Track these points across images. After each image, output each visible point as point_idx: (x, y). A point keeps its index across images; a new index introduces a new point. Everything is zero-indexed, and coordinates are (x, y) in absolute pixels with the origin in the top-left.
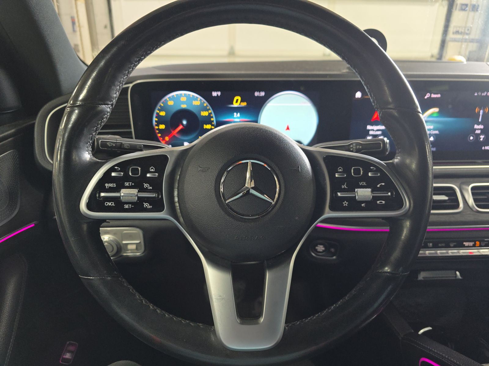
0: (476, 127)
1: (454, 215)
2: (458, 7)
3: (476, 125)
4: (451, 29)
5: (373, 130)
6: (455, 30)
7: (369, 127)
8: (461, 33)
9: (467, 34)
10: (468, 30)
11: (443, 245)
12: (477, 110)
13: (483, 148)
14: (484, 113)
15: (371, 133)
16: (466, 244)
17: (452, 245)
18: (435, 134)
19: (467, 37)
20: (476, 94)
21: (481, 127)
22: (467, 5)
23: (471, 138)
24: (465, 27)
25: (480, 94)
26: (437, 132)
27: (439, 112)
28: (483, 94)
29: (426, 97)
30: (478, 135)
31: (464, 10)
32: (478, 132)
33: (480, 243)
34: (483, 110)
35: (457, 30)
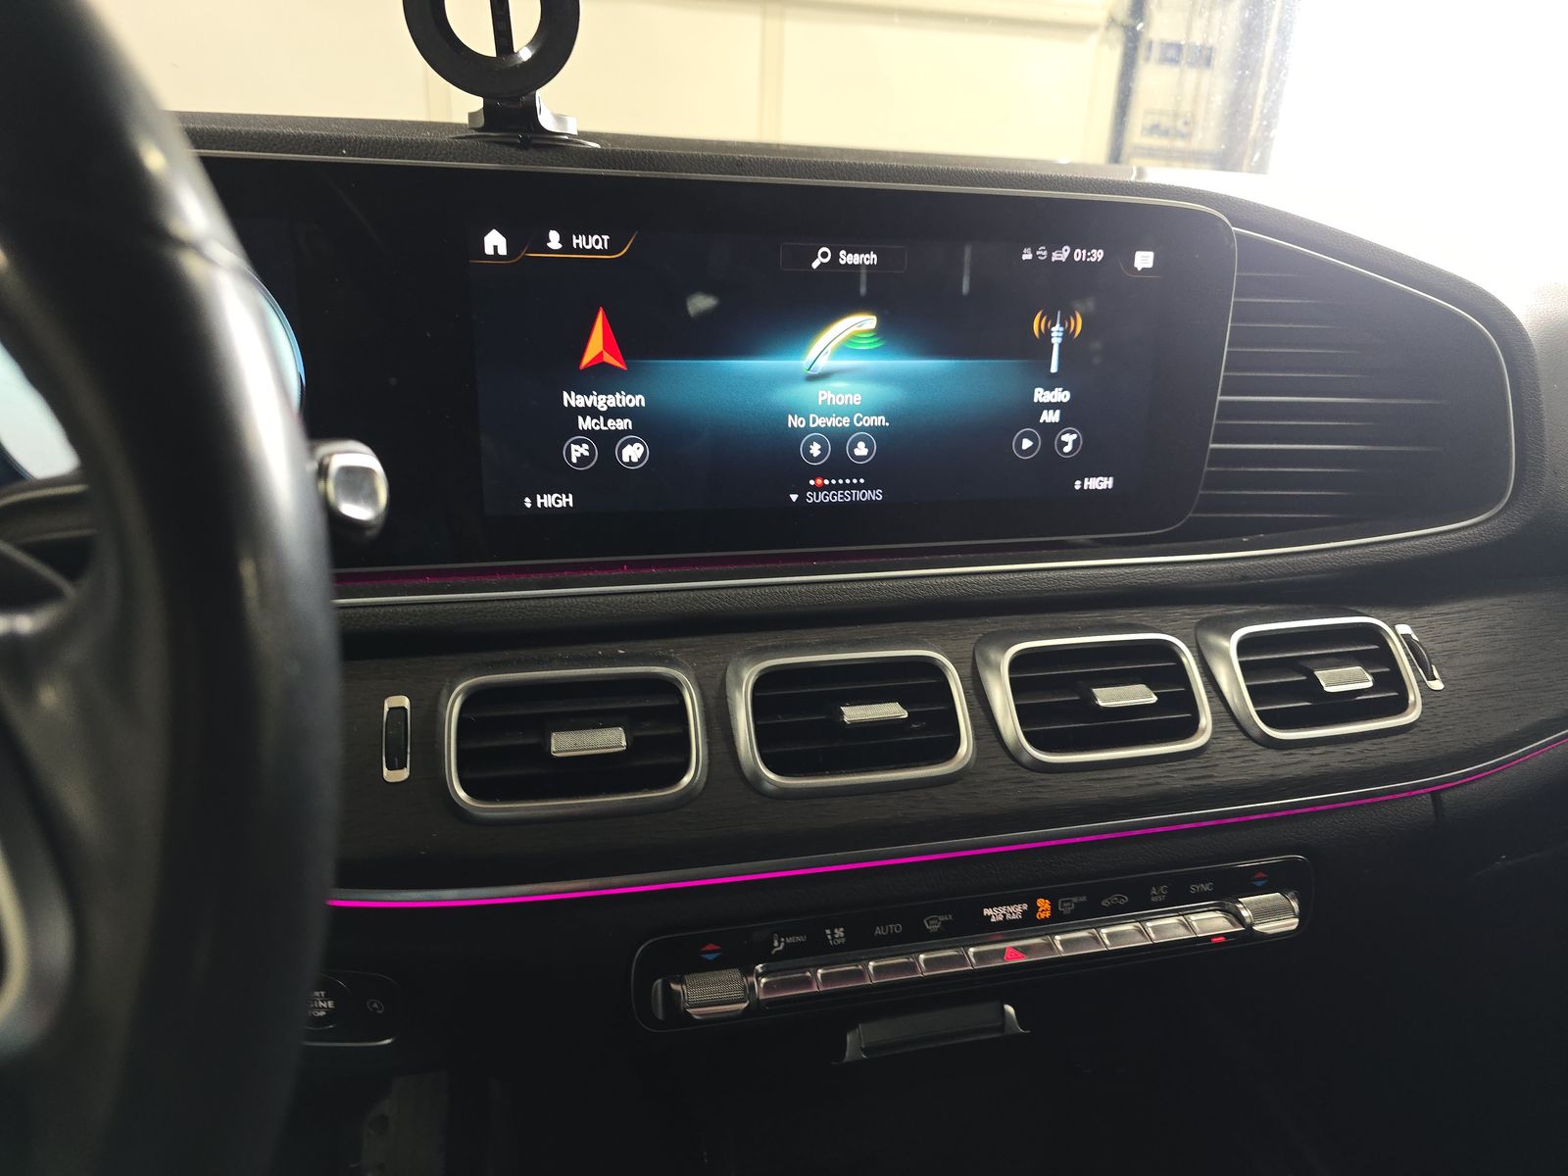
0: (1040, 395)
1: (934, 791)
2: (1156, 53)
3: (1041, 390)
4: (1137, 121)
5: (593, 412)
6: (1150, 121)
7: (573, 400)
8: (1166, 133)
9: (1183, 136)
10: (1186, 123)
11: (896, 928)
12: (1037, 324)
13: (1077, 485)
14: (1067, 336)
15: (586, 424)
16: (995, 914)
17: (932, 926)
18: (872, 430)
19: (1180, 144)
20: (1027, 256)
21: (1061, 395)
22: (1179, 47)
23: (1027, 444)
24: (1176, 115)
25: (1042, 253)
26: (880, 421)
27: (880, 331)
28: (1055, 257)
29: (815, 265)
30: (1052, 430)
31: (1174, 61)
32: (1051, 417)
33: (1054, 906)
34: (1062, 325)
35: (1156, 123)
